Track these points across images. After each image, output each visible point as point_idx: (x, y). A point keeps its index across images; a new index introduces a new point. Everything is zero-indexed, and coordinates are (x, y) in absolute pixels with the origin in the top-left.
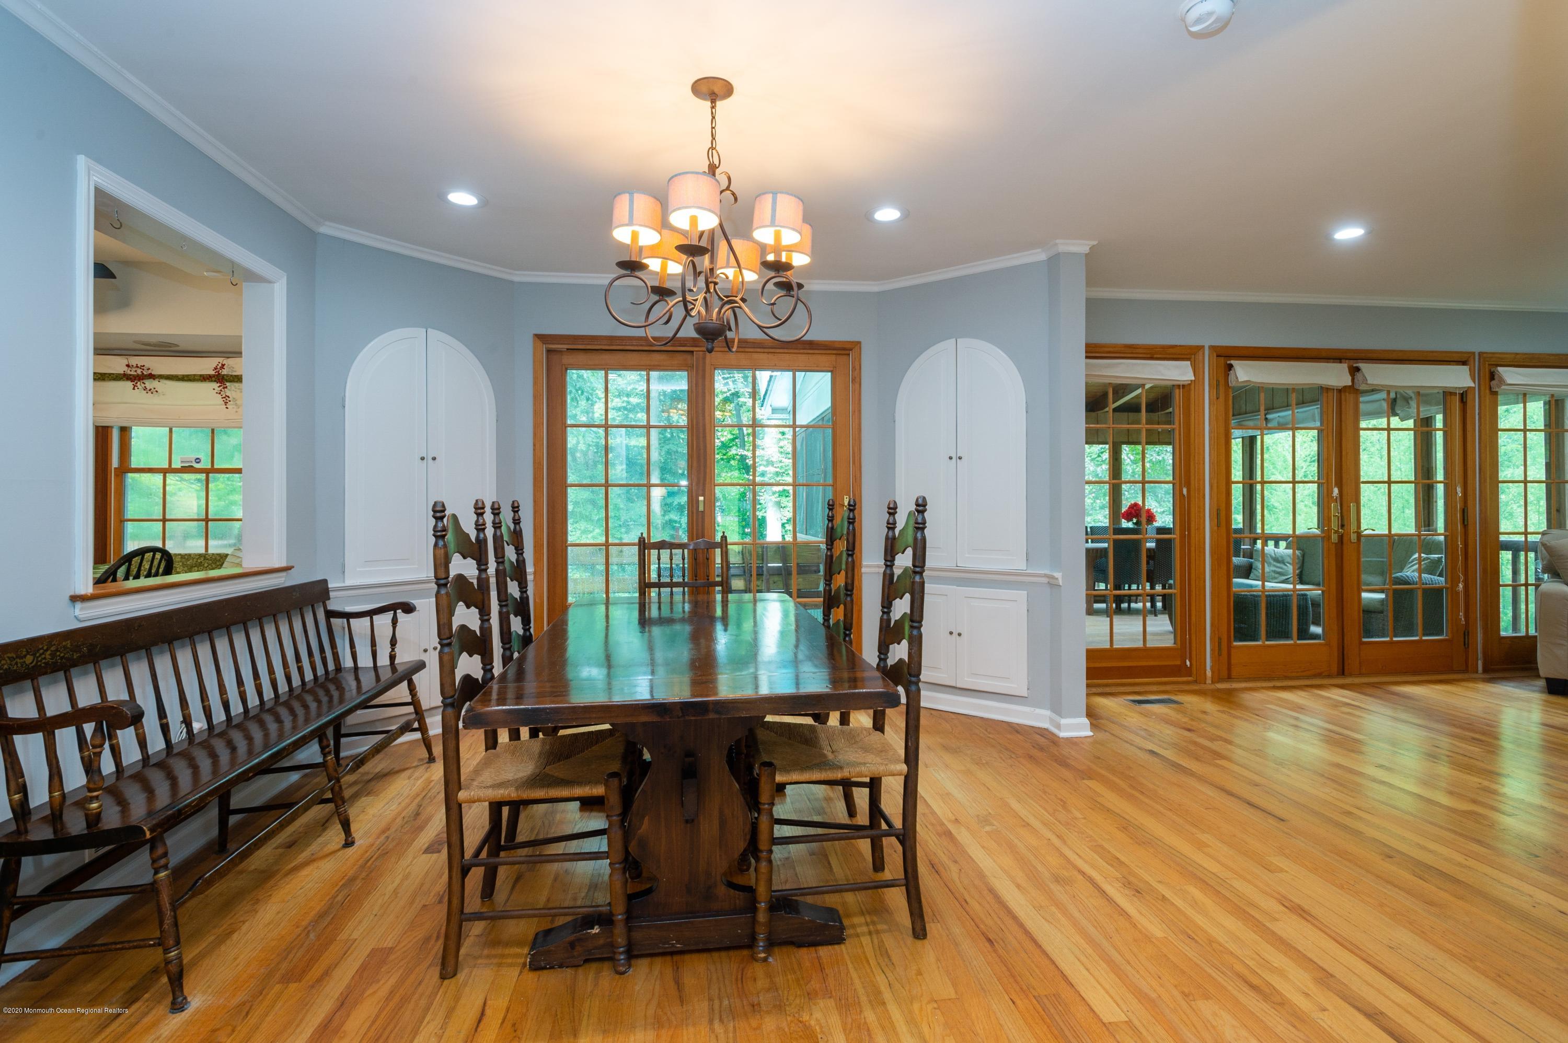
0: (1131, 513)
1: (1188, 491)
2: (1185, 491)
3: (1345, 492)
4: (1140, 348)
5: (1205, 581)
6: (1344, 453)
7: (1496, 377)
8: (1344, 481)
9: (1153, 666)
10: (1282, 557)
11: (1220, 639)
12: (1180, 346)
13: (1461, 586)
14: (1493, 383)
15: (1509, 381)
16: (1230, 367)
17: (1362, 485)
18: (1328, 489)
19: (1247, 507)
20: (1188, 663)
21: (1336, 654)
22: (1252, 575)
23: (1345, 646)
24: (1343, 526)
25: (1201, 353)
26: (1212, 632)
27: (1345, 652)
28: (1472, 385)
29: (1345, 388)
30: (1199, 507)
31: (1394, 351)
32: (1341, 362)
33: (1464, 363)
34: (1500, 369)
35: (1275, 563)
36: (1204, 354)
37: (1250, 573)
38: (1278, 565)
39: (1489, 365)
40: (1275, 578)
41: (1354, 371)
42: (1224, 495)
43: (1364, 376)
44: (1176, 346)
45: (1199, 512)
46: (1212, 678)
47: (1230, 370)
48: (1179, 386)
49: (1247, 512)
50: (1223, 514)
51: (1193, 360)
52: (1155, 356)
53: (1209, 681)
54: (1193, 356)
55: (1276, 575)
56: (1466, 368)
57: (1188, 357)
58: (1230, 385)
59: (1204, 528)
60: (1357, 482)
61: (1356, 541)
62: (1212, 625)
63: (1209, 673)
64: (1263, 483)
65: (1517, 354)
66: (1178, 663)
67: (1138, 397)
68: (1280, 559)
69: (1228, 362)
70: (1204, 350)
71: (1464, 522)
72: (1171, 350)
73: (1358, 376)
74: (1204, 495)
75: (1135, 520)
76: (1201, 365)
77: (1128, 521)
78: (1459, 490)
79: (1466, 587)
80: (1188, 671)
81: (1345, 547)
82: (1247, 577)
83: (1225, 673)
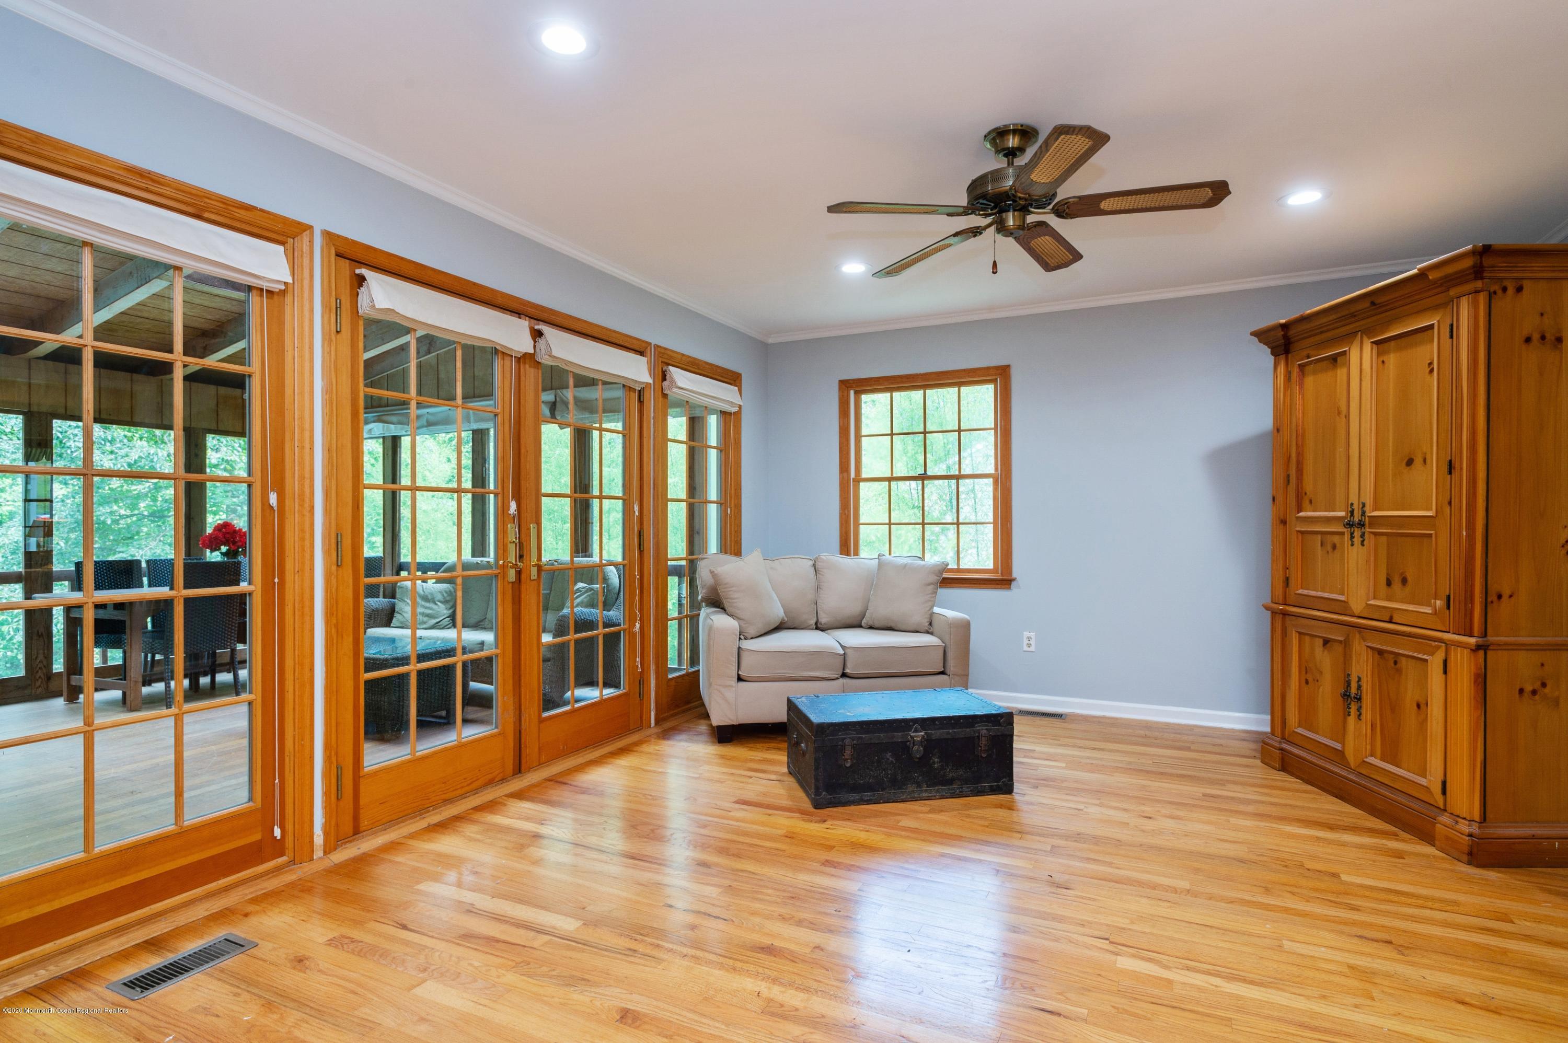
0: (216, 538)
1: (281, 500)
2: (273, 499)
3: (523, 506)
4: (169, 186)
5: (312, 669)
6: (523, 451)
7: (668, 377)
8: (523, 491)
9: (200, 862)
10: (432, 594)
11: (339, 768)
12: (262, 210)
13: (638, 625)
14: (665, 383)
15: (680, 384)
16: (361, 279)
17: (544, 499)
18: (503, 503)
19: (389, 529)
20: (277, 832)
21: (511, 744)
22: (394, 621)
23: (523, 731)
24: (521, 557)
25: (306, 236)
26: (327, 759)
27: (523, 741)
28: (651, 381)
29: (526, 355)
30: (302, 531)
31: (579, 319)
32: (520, 318)
33: (641, 353)
34: (671, 368)
35: (423, 603)
36: (311, 241)
37: (391, 622)
38: (428, 605)
39: (662, 362)
40: (424, 623)
41: (537, 335)
42: (349, 509)
43: (548, 344)
44: (256, 208)
45: (302, 539)
46: (325, 845)
47: (360, 285)
48: (262, 290)
49: (389, 536)
50: (347, 542)
51: (289, 246)
52: (206, 215)
53: (318, 853)
54: (290, 241)
55: (425, 619)
56: (644, 360)
57: (280, 238)
58: (360, 312)
59: (312, 569)
60: (538, 495)
61: (536, 577)
62: (327, 746)
63: (319, 838)
64: (414, 489)
65: (683, 355)
66: (257, 837)
67: (164, 297)
68: (430, 597)
69: (358, 271)
70: (312, 234)
71: (640, 548)
72: (242, 214)
73: (541, 342)
74: (312, 508)
75: (224, 549)
76: (306, 262)
77: (212, 551)
78: (636, 508)
79: (642, 627)
80: (278, 848)
81: (523, 587)
82: (388, 624)
83: (348, 828)
